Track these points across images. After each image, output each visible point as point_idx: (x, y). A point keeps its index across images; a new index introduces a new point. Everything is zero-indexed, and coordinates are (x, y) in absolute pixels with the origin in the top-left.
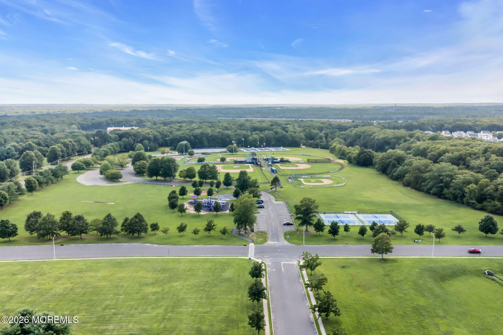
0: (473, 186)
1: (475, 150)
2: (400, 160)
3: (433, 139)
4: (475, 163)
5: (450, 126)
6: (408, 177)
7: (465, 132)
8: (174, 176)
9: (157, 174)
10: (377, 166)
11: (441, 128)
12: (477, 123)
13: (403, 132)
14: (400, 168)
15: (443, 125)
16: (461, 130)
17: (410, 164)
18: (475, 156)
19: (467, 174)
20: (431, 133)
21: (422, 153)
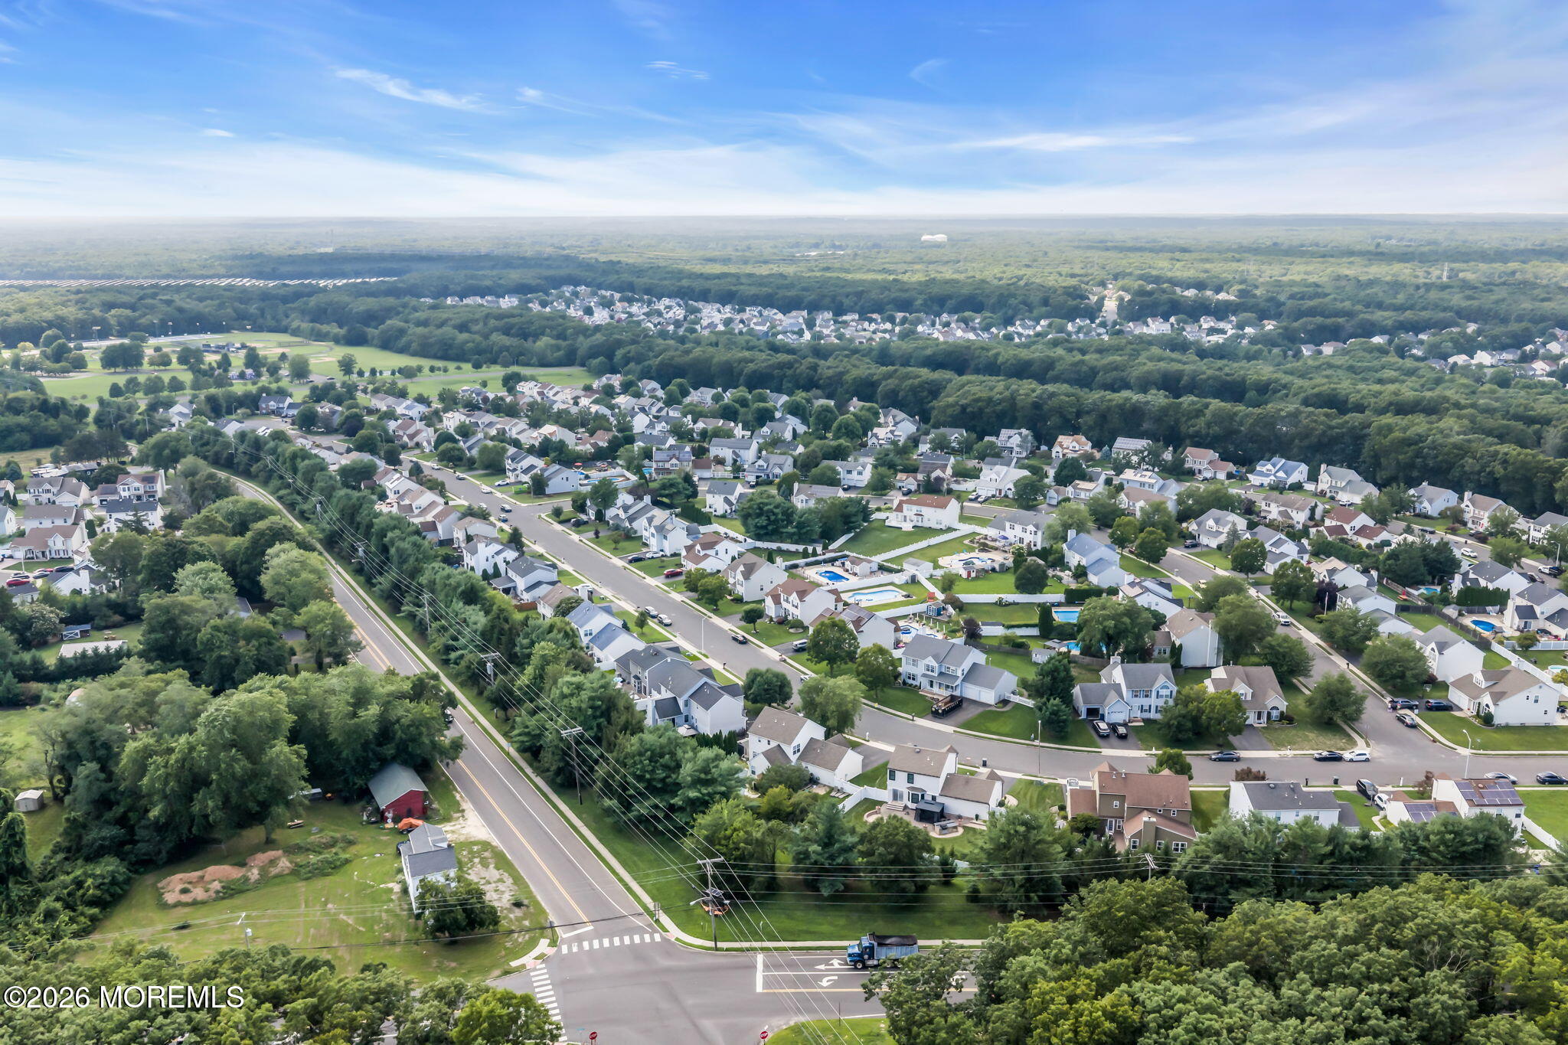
0: (470, 345)
1: (477, 316)
2: (402, 332)
3: (434, 307)
4: (475, 328)
5: (459, 288)
6: (414, 346)
7: (482, 297)
8: (141, 364)
9: (115, 366)
10: (375, 342)
11: (444, 292)
12: (501, 282)
13: (391, 301)
14: (404, 340)
15: (446, 288)
16: (475, 294)
17: (414, 334)
18: (476, 321)
19: (465, 336)
20: (429, 301)
21: (424, 323)
